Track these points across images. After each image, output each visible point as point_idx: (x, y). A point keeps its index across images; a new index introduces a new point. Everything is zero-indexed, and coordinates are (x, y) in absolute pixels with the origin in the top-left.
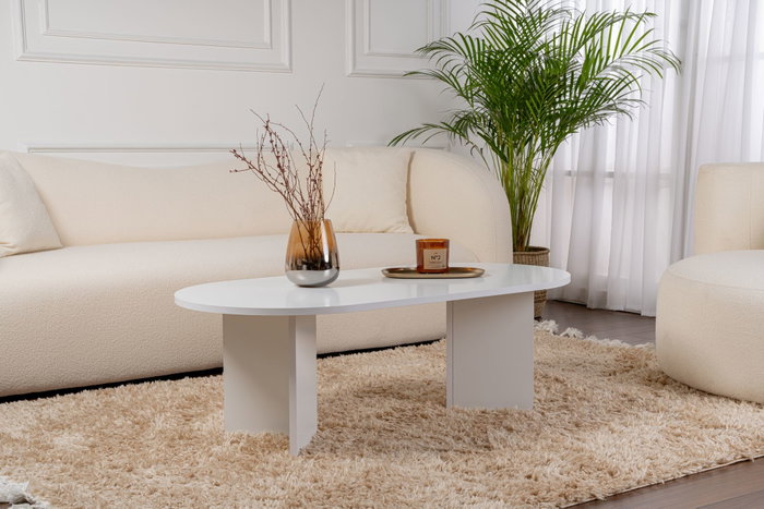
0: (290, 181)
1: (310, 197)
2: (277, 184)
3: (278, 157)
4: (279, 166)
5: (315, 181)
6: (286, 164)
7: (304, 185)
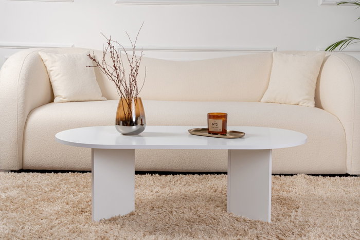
0: (120, 74)
1: (131, 85)
2: (112, 76)
3: (114, 61)
4: (114, 66)
5: (134, 76)
6: (118, 65)
7: (127, 79)
